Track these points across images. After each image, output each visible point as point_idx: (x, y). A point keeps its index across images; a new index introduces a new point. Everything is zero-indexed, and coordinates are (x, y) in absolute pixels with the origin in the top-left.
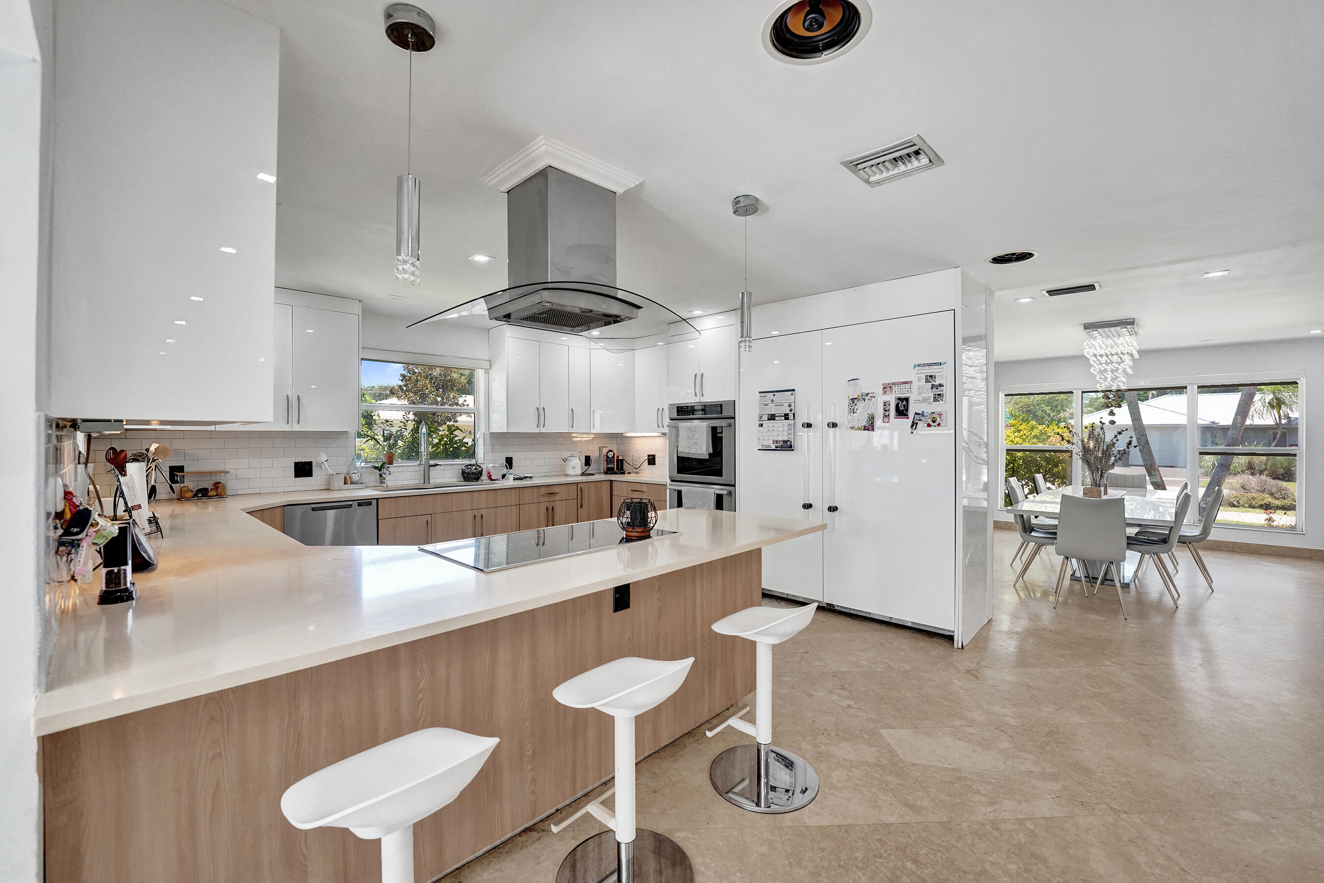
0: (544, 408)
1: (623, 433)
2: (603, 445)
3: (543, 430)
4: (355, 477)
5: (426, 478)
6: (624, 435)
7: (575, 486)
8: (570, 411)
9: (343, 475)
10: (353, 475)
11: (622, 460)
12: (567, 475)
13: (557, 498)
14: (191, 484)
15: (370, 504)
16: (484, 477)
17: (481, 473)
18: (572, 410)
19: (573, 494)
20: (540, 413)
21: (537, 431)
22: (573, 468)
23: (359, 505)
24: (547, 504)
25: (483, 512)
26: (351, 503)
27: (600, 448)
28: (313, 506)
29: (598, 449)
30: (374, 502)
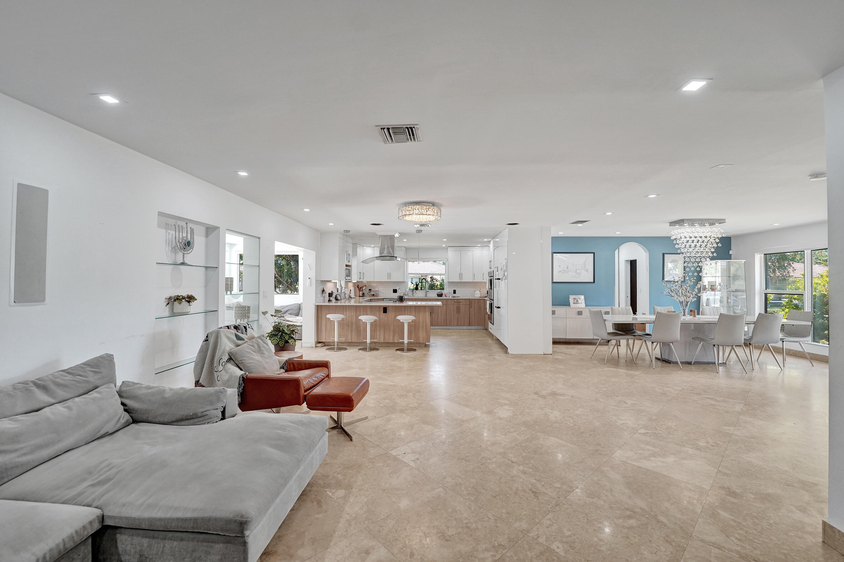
0: (462, 273)
3: (462, 281)
4: (406, 294)
5: (426, 295)
7: (469, 300)
8: (473, 274)
12: (475, 297)
13: (461, 304)
14: (372, 293)
16: (444, 295)
17: (442, 294)
19: (468, 302)
20: (461, 275)
21: (460, 281)
22: (476, 294)
24: (457, 305)
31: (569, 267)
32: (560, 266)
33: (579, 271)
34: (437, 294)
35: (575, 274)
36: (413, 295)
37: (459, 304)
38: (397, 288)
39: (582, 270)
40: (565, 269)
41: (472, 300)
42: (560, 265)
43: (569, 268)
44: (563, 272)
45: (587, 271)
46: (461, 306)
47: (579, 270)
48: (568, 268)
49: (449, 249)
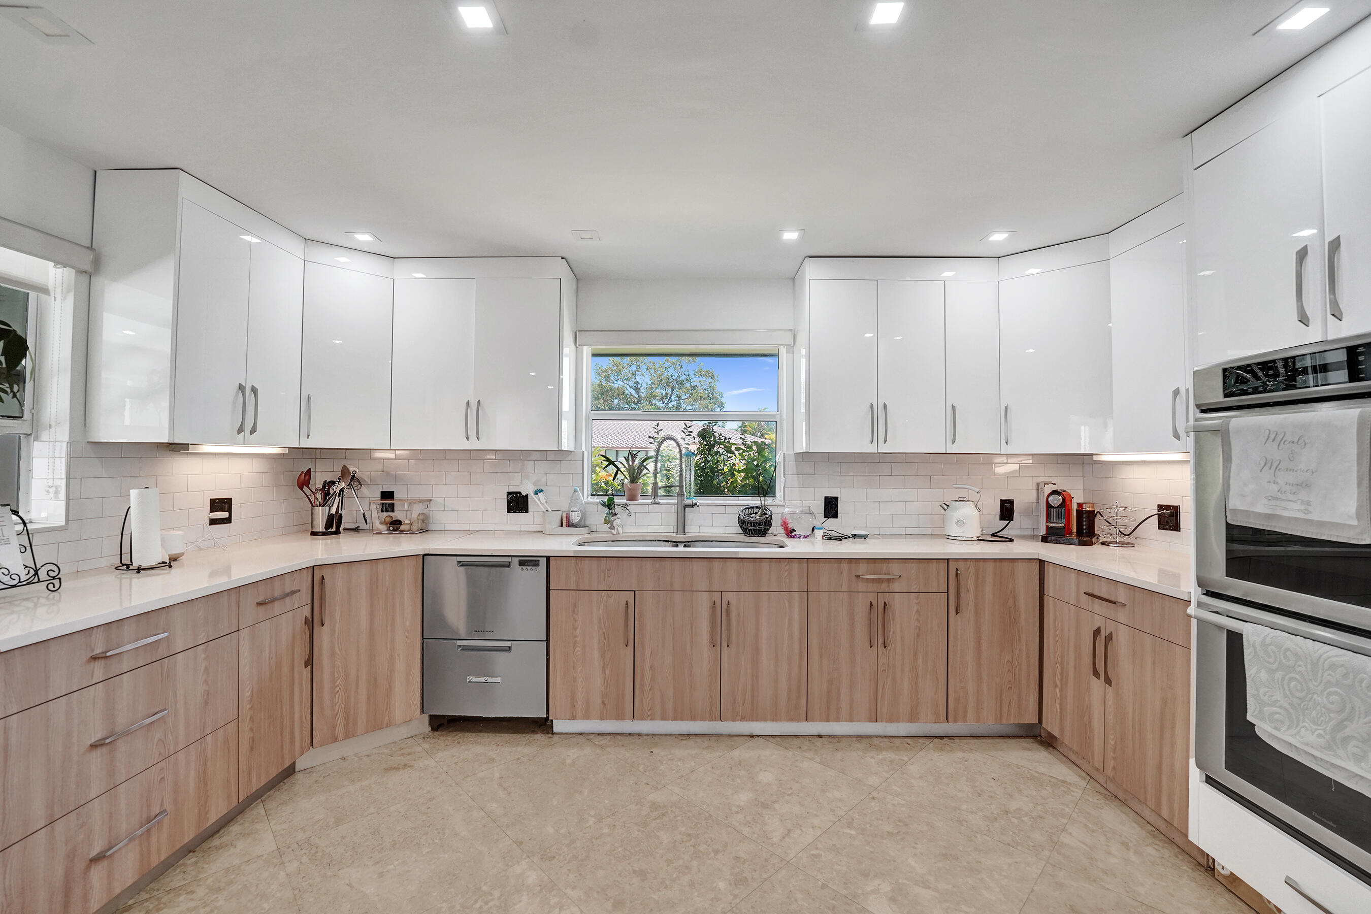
0: (885, 406)
1: (1092, 455)
2: (1047, 480)
3: (883, 449)
4: (575, 518)
5: (680, 524)
6: (1095, 458)
7: (943, 565)
8: (949, 409)
9: (560, 513)
10: (573, 514)
11: (1092, 515)
13: (896, 587)
14: (396, 514)
15: (536, 564)
16: (776, 528)
17: (768, 523)
18: (953, 407)
19: (938, 581)
20: (879, 417)
21: (871, 449)
22: (959, 523)
23: (522, 563)
24: (872, 597)
25: (728, 597)
26: (509, 559)
27: (1038, 484)
28: (460, 559)
29: (1035, 487)
30: (543, 562)
34: (742, 523)
36: (612, 528)
37: (884, 587)
38: (526, 489)
41: (961, 565)
46: (898, 602)
49: (813, 272)
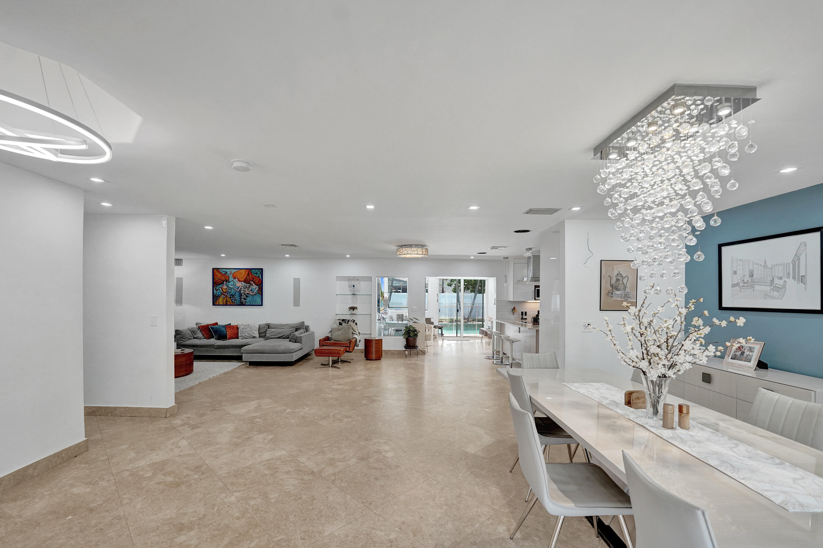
31: (755, 273)
32: (735, 273)
33: (781, 282)
35: (768, 288)
39: (786, 279)
40: (747, 278)
42: (735, 270)
43: (755, 276)
44: (741, 284)
45: (802, 279)
47: (781, 278)
48: (752, 275)
